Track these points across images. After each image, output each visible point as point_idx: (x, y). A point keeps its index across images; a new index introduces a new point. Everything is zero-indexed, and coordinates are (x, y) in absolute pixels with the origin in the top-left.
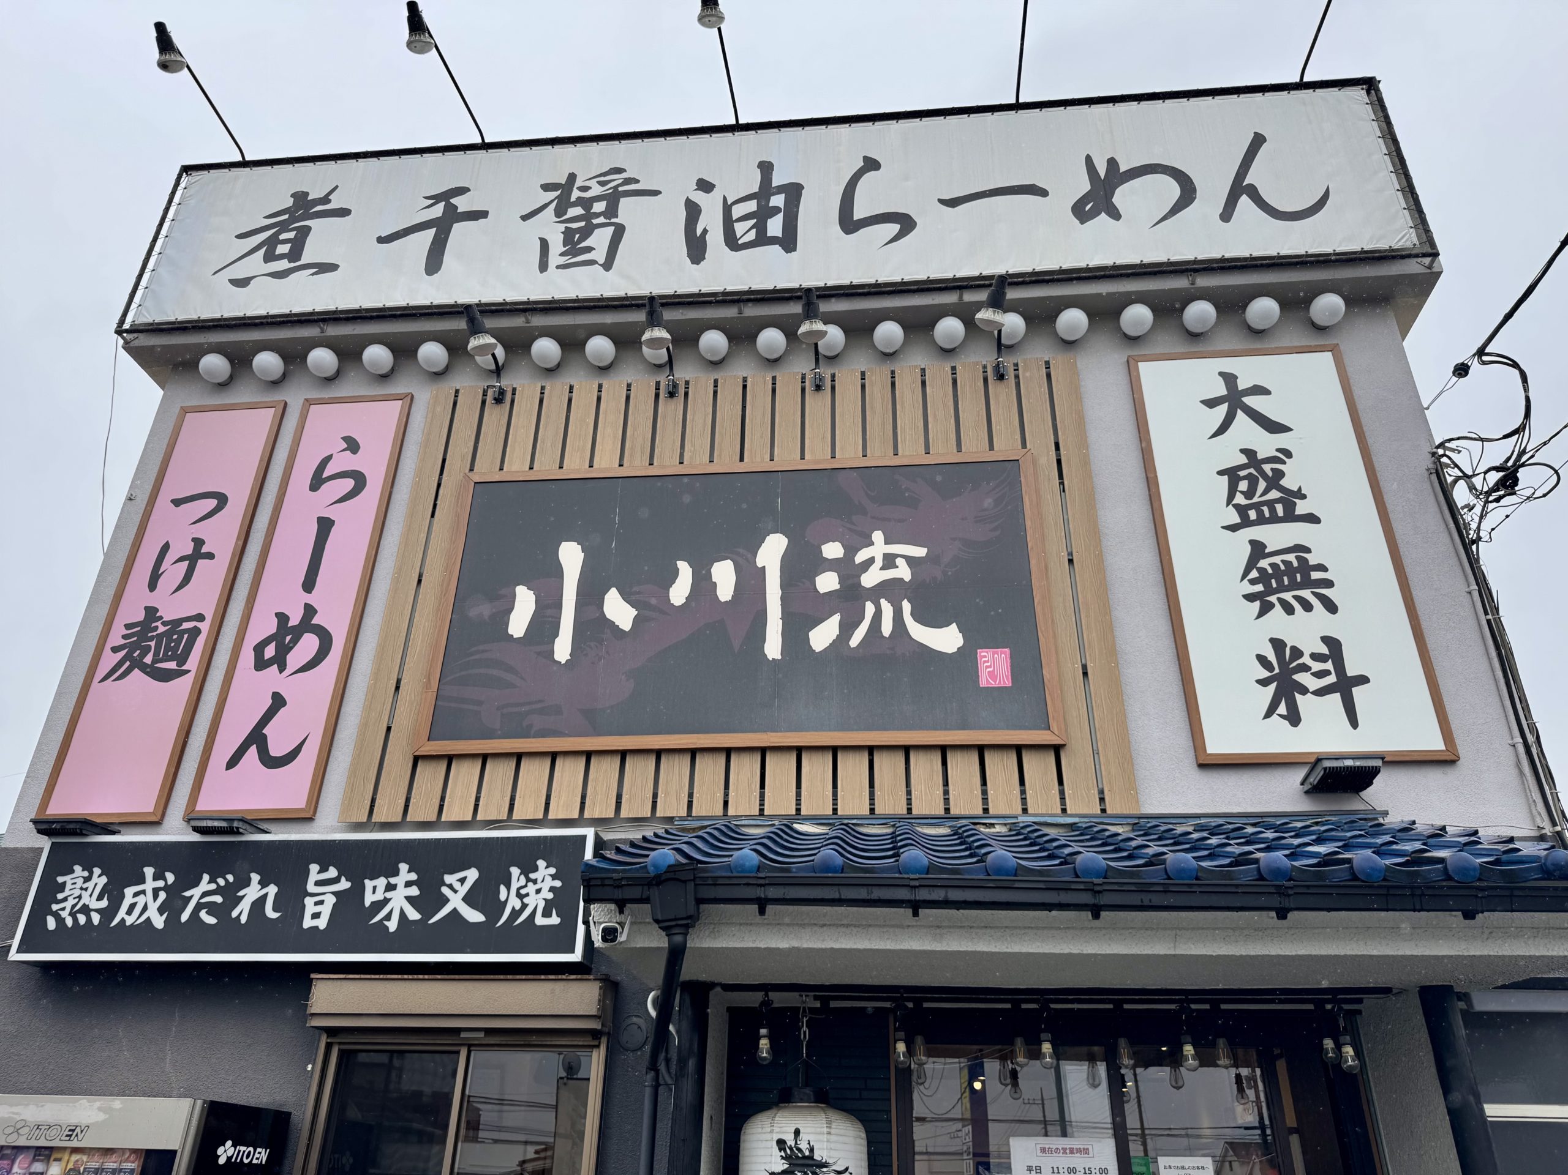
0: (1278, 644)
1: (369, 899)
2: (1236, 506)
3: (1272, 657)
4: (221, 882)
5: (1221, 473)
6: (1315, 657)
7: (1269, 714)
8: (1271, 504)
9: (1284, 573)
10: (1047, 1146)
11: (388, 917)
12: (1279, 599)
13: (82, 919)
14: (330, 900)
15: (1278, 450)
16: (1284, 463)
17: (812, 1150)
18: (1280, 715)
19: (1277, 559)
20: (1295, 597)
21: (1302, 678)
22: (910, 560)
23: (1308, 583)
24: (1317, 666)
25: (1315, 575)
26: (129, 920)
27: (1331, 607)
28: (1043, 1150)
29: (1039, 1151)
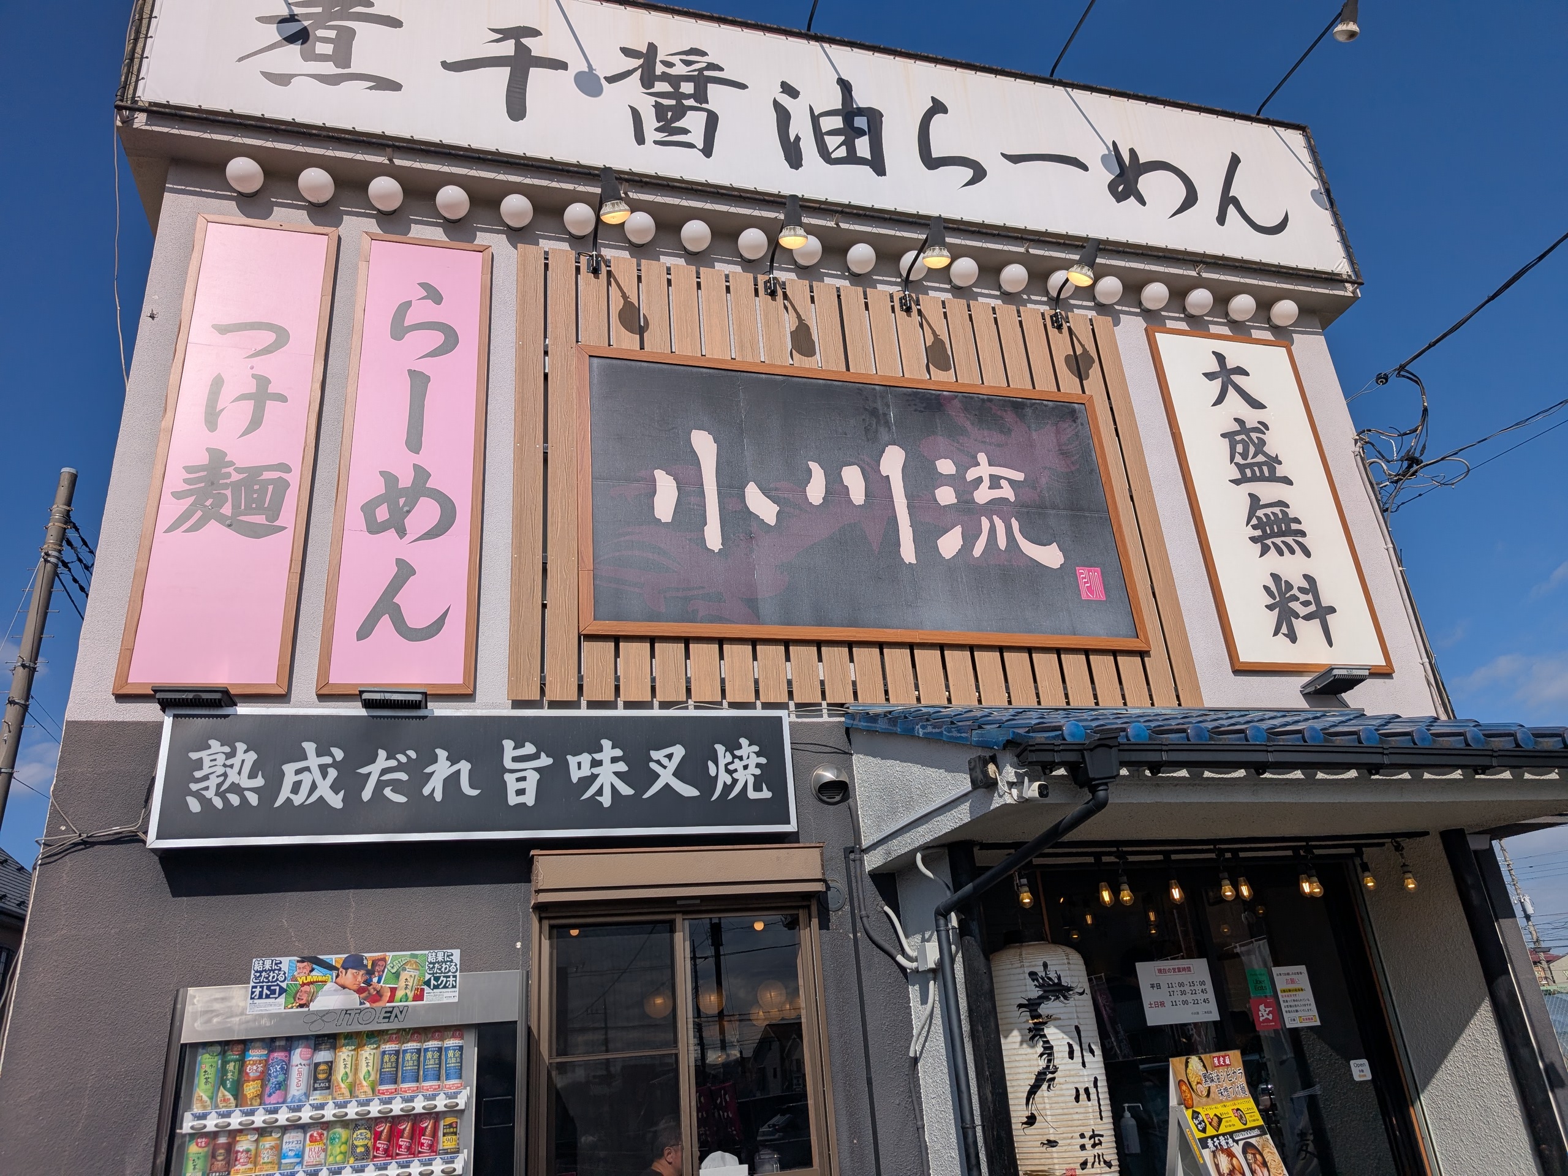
0: (1276, 577)
1: (575, 775)
2: (1237, 464)
3: (1274, 589)
4: (403, 758)
5: (1223, 435)
6: (1300, 589)
7: (1276, 633)
8: (1260, 465)
9: (1274, 522)
10: (1162, 968)
11: (600, 792)
12: (1273, 542)
13: (235, 800)
14: (533, 778)
15: (1259, 422)
16: (1265, 434)
17: (1059, 978)
18: (1284, 634)
19: (1268, 511)
20: (1282, 542)
21: (1295, 606)
22: (1011, 482)
23: (1289, 532)
24: (1303, 598)
25: (1294, 526)
26: (298, 800)
27: (1307, 554)
28: (1160, 971)
29: (1157, 972)
